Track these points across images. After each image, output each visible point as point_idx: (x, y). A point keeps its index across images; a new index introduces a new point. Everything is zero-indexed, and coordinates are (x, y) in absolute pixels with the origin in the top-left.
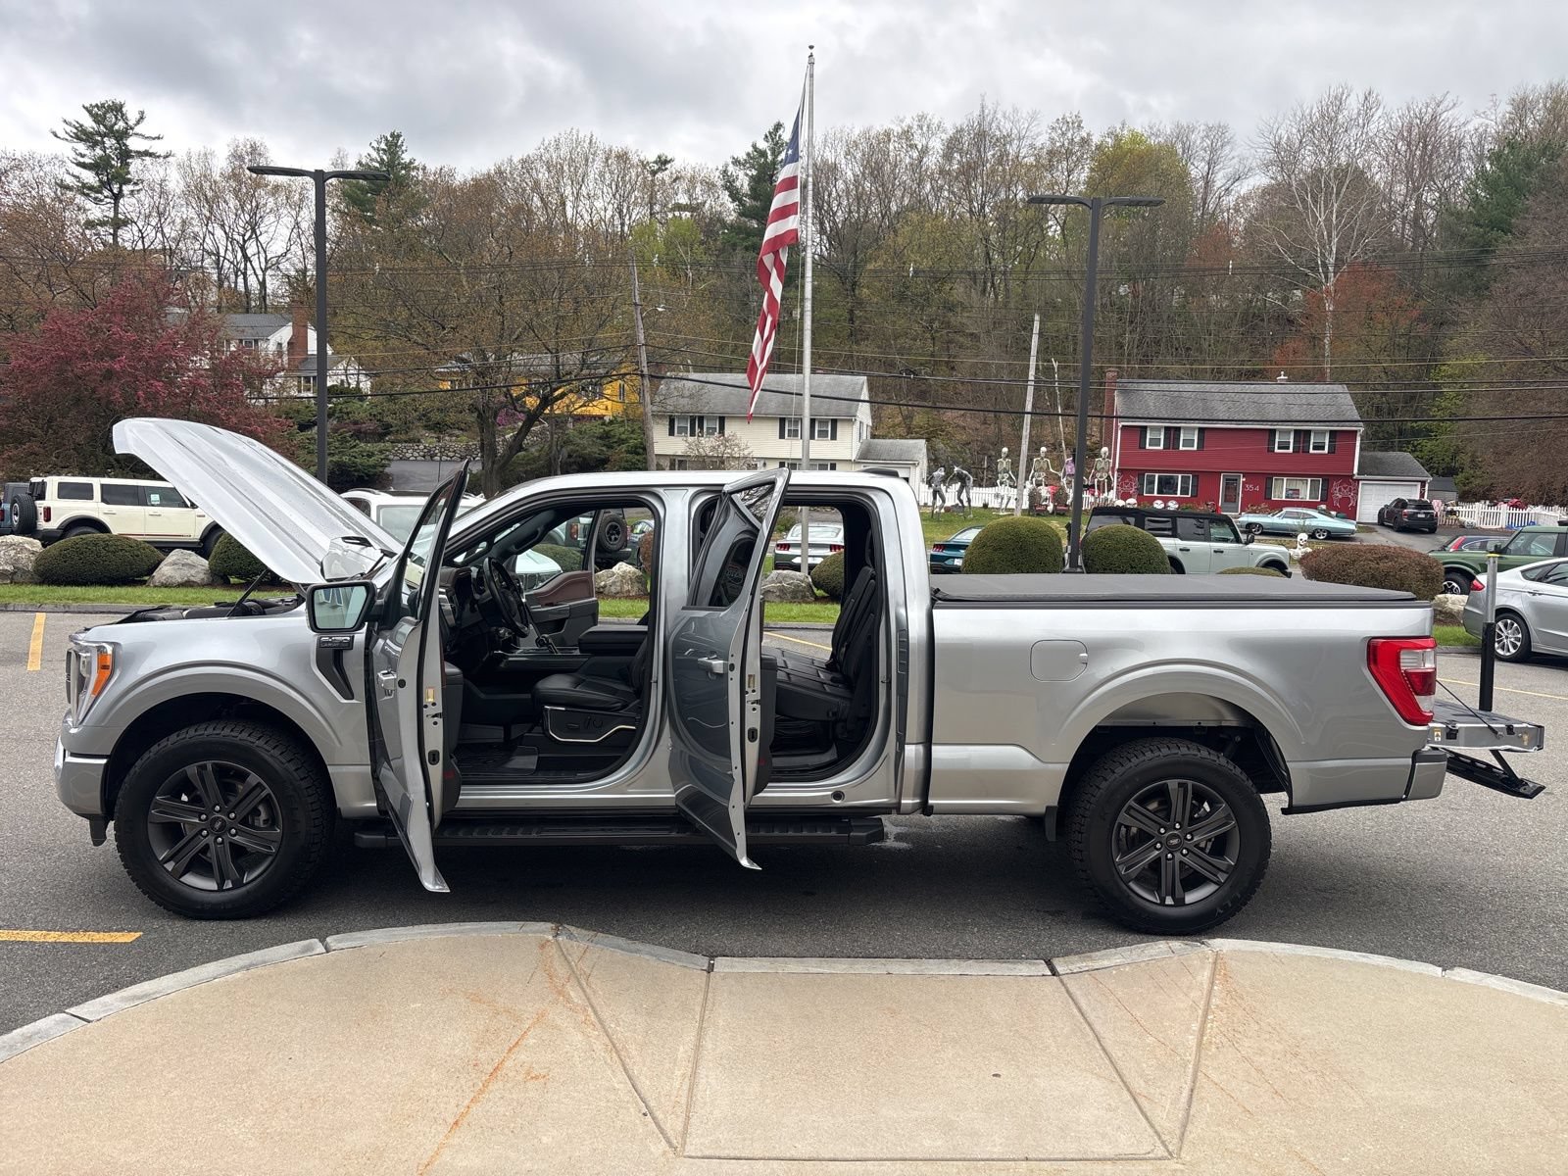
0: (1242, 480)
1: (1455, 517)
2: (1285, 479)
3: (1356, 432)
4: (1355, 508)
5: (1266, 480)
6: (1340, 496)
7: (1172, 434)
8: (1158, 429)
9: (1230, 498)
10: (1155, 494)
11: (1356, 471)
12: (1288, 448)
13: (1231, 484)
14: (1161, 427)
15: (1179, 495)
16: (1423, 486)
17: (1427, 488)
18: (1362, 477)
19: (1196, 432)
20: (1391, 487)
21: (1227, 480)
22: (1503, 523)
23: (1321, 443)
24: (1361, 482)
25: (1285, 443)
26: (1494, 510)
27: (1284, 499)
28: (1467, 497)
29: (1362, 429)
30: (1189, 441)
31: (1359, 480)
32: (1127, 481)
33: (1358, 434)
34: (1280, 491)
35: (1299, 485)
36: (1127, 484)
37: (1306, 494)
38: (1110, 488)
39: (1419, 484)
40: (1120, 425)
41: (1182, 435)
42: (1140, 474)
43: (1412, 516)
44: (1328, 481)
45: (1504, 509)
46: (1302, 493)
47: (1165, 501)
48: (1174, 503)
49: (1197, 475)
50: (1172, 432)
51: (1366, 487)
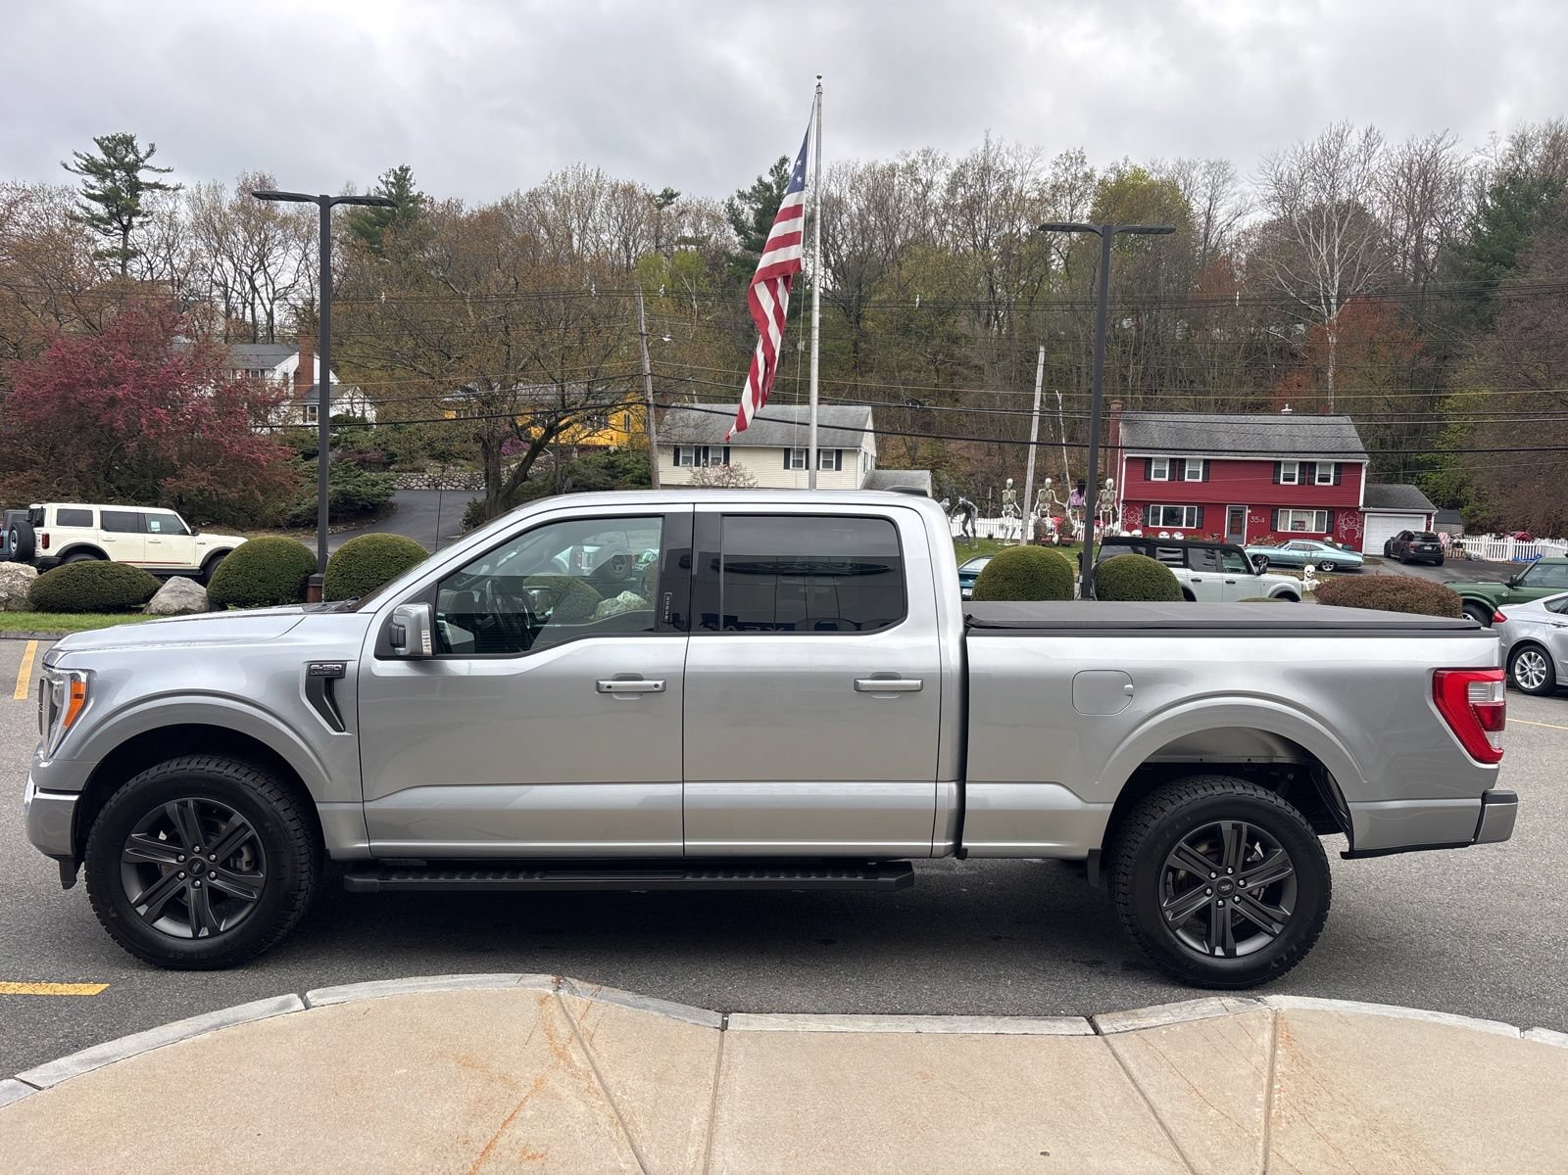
0: (1248, 511)
1: (1461, 550)
2: (1291, 511)
3: (1361, 464)
4: (1361, 540)
5: (1271, 512)
6: (1346, 529)
7: (1178, 465)
8: (1163, 461)
9: (1236, 529)
10: (1161, 526)
11: (1361, 503)
12: (1293, 480)
13: (1237, 516)
14: (1166, 459)
15: (1184, 526)
16: (1429, 518)
17: (1433, 520)
18: (1368, 509)
19: (1202, 464)
20: (1397, 520)
21: (1232, 511)
22: (1510, 556)
23: (1326, 478)
24: (1367, 515)
25: (1290, 477)
26: (1500, 542)
27: (1289, 530)
28: (1474, 529)
29: (1368, 462)
30: (1194, 473)
31: (1364, 512)
32: (1132, 512)
33: (1364, 466)
34: (1286, 523)
35: (1304, 517)
36: (1132, 515)
37: (1311, 526)
38: (1115, 519)
39: (1425, 517)
40: (1125, 456)
41: (1187, 467)
42: (1145, 505)
43: (1418, 548)
44: (1334, 512)
45: (1510, 542)
46: (1308, 525)
47: (1171, 532)
48: (1180, 534)
49: (1202, 506)
50: (1177, 463)
51: (1372, 519)
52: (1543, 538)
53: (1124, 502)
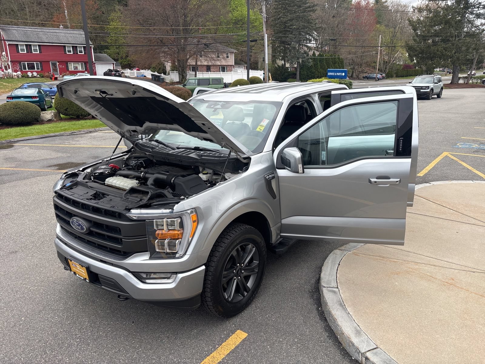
0: (58, 64)
1: (123, 74)
2: (72, 63)
4: (96, 72)
5: (65, 63)
7: (29, 47)
8: (23, 45)
9: (55, 70)
10: (27, 70)
11: (94, 60)
12: (71, 52)
13: (54, 65)
14: (24, 44)
15: (36, 70)
16: (113, 65)
17: (115, 65)
18: (96, 62)
19: (38, 46)
20: (105, 65)
21: (52, 64)
22: (136, 75)
23: (81, 51)
24: (96, 64)
25: (69, 51)
26: (132, 71)
27: (73, 70)
28: (124, 67)
30: (36, 50)
31: (95, 63)
32: (15, 65)
33: (92, 48)
34: (71, 67)
35: (77, 65)
36: (15, 66)
37: (80, 68)
38: (9, 68)
39: (112, 64)
40: (7, 43)
41: (32, 47)
42: (20, 62)
44: (86, 63)
45: (135, 71)
46: (78, 68)
47: (32, 72)
48: (35, 73)
49: (41, 62)
50: (28, 46)
51: (98, 65)
52: (143, 69)
53: (11, 61)
